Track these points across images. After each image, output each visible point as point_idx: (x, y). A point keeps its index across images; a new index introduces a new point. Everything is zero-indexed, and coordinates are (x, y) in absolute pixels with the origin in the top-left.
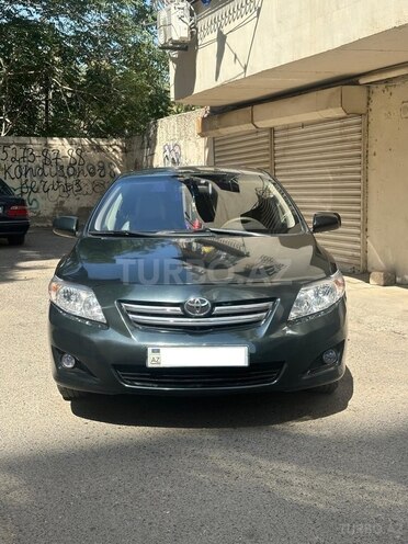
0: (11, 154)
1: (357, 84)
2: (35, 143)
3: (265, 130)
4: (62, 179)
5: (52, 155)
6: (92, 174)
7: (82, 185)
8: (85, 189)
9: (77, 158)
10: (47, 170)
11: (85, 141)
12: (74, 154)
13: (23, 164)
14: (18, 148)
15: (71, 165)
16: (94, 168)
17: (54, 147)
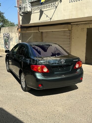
1: (70, 24)
3: (40, 32)
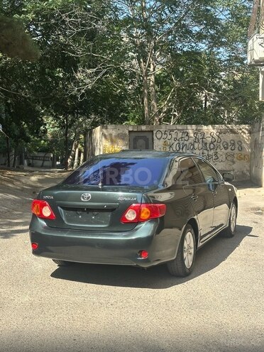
0: (174, 136)
2: (191, 129)
4: (205, 151)
5: (200, 136)
6: (226, 148)
7: (219, 156)
8: (220, 158)
9: (217, 138)
10: (196, 145)
11: (223, 126)
12: (215, 135)
13: (181, 142)
14: (179, 132)
15: (212, 143)
16: (227, 144)
17: (202, 131)
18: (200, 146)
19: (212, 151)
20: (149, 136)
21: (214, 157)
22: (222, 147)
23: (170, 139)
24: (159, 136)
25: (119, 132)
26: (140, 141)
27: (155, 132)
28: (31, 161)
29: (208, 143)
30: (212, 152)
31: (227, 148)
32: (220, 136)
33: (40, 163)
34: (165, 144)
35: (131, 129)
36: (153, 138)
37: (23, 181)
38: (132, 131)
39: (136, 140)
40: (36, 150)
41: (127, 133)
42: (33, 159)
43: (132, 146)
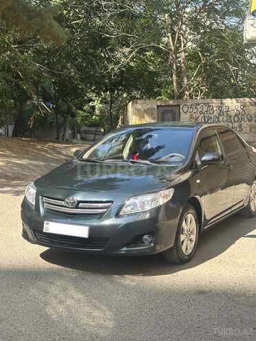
0: (200, 110)
2: (215, 102)
4: (230, 124)
5: (225, 109)
6: (250, 121)
7: (243, 128)
8: (244, 130)
9: (241, 111)
10: (221, 118)
11: (247, 100)
12: (239, 108)
13: (207, 115)
14: (204, 106)
15: (236, 115)
16: (251, 117)
17: (226, 105)
18: (225, 118)
19: (237, 123)
20: (176, 109)
21: (238, 129)
22: (246, 119)
23: (196, 112)
24: (185, 109)
25: (148, 107)
26: (168, 114)
27: (181, 106)
28: (84, 135)
29: (233, 115)
30: (236, 125)
31: (252, 120)
32: (245, 108)
33: (92, 137)
34: (191, 117)
35: (159, 104)
36: (180, 112)
37: (64, 152)
38: (161, 106)
39: (163, 113)
40: (86, 125)
41: (156, 107)
42: (85, 133)
43: (160, 119)
